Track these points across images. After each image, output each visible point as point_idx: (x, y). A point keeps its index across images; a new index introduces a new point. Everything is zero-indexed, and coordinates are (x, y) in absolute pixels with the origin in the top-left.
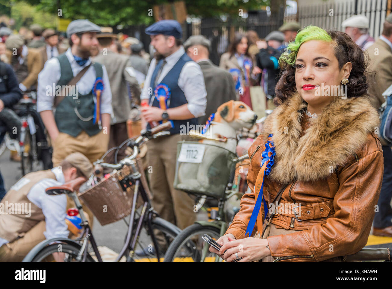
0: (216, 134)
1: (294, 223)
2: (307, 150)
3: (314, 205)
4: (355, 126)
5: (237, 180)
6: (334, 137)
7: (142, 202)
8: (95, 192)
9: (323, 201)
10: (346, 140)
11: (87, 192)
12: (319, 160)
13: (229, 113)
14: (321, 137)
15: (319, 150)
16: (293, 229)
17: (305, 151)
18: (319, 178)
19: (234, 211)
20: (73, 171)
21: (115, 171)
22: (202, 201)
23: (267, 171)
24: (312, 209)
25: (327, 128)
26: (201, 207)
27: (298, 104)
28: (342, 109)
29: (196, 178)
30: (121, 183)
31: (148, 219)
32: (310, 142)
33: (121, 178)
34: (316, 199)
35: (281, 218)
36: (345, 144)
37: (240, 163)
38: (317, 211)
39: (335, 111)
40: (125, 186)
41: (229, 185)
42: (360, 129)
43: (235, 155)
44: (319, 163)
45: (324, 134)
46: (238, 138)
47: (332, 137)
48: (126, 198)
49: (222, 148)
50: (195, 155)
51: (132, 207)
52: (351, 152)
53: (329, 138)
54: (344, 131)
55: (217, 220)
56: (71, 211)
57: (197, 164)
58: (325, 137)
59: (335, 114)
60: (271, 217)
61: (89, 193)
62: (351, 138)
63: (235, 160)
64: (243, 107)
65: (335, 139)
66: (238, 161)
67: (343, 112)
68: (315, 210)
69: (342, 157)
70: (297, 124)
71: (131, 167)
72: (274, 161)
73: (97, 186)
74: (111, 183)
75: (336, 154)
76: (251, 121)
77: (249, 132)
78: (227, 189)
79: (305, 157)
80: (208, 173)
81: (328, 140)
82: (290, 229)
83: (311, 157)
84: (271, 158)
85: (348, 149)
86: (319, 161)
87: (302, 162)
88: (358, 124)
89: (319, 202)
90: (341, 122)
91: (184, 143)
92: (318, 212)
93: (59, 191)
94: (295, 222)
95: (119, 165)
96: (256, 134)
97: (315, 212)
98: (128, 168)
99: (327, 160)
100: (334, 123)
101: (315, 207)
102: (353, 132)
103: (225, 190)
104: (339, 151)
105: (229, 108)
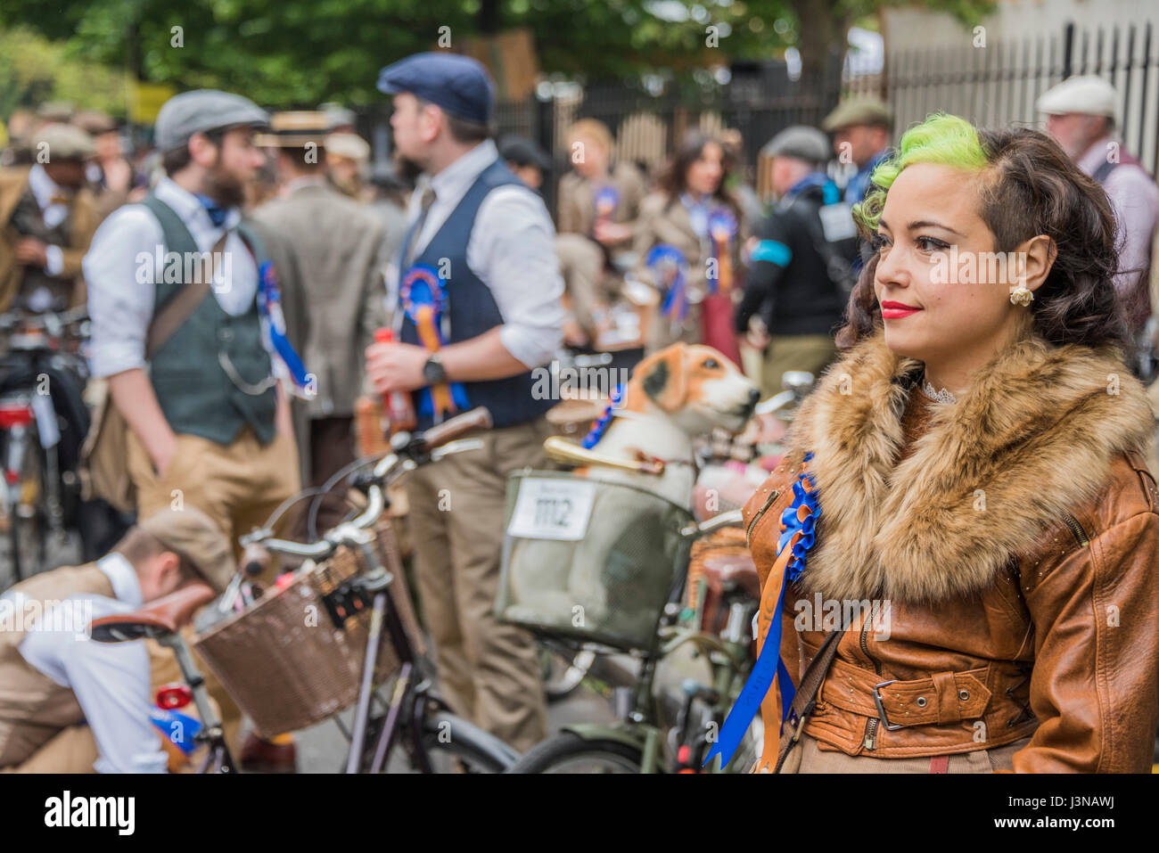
0: (629, 450)
1: (874, 734)
2: (919, 501)
3: (938, 679)
4: (1069, 432)
5: (695, 593)
6: (1004, 464)
7: (395, 663)
8: (247, 633)
9: (968, 666)
10: (1042, 476)
11: (221, 632)
12: (955, 536)
13: (670, 382)
14: (966, 465)
15: (957, 503)
16: (872, 754)
17: (911, 507)
18: (953, 592)
19: (687, 692)
20: (169, 563)
21: (309, 566)
22: (585, 659)
23: (795, 566)
24: (932, 690)
25: (985, 436)
26: (581, 678)
27: (893, 359)
28: (1033, 377)
29: (566, 588)
30: (327, 603)
31: (412, 720)
32: (929, 477)
33: (327, 588)
34: (945, 659)
35: (836, 718)
36: (1039, 488)
37: (704, 540)
38: (948, 698)
39: (1011, 382)
40: (341, 611)
41: (671, 609)
42: (1087, 441)
43: (690, 516)
44: (956, 547)
45: (973, 453)
46: (700, 462)
47: (997, 465)
48: (345, 650)
49: (648, 492)
50: (564, 516)
51: (361, 679)
52: (1059, 515)
53: (989, 467)
54: (1037, 446)
55: (631, 721)
56: (169, 694)
57: (570, 545)
58: (975, 464)
59: (1010, 393)
60: (804, 714)
61: (225, 636)
62: (1060, 470)
63: (687, 531)
64: (715, 365)
65: (1009, 472)
66: (699, 534)
67: (1037, 386)
68: (941, 695)
69: (1028, 530)
70: (888, 421)
71: (359, 553)
72: (816, 535)
73: (253, 612)
74: (297, 604)
75: (1009, 519)
76: (739, 410)
77: (731, 442)
78: (664, 621)
79: (910, 527)
80: (605, 572)
81: (985, 472)
82: (863, 753)
83: (930, 524)
84: (807, 525)
85: (1048, 504)
86: (956, 538)
87: (901, 541)
88: (1082, 426)
89: (954, 669)
90: (1029, 418)
91: (531, 476)
92: (953, 703)
93: (131, 629)
94: (879, 731)
95: (321, 547)
96: (755, 451)
97: (940, 701)
98: (349, 554)
99: (979, 535)
100: (1006, 421)
101: (941, 685)
102: (1065, 452)
103: (657, 626)
104: (1017, 510)
105: (670, 367)
